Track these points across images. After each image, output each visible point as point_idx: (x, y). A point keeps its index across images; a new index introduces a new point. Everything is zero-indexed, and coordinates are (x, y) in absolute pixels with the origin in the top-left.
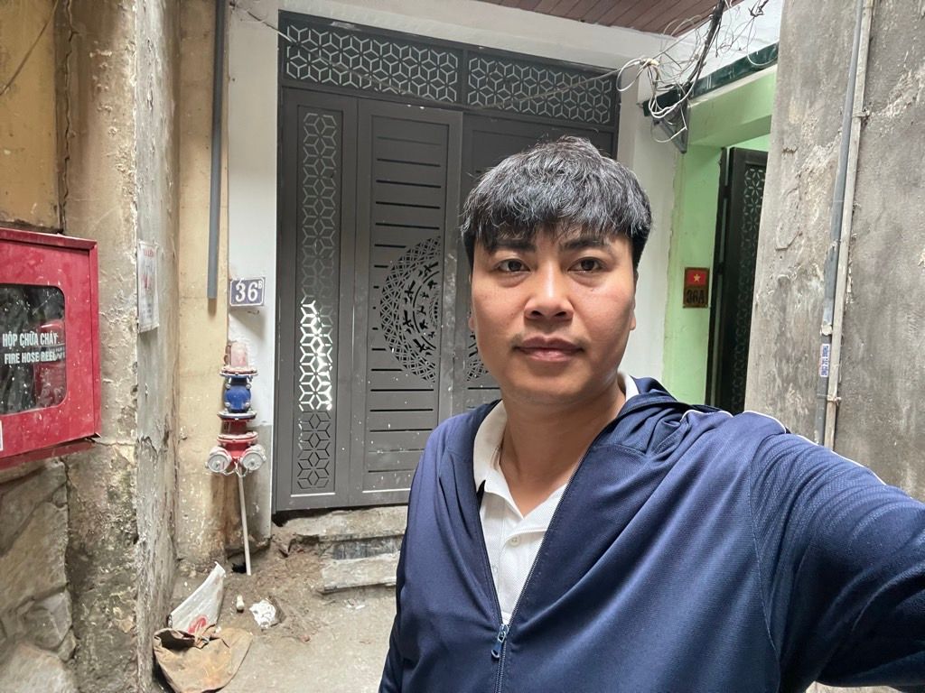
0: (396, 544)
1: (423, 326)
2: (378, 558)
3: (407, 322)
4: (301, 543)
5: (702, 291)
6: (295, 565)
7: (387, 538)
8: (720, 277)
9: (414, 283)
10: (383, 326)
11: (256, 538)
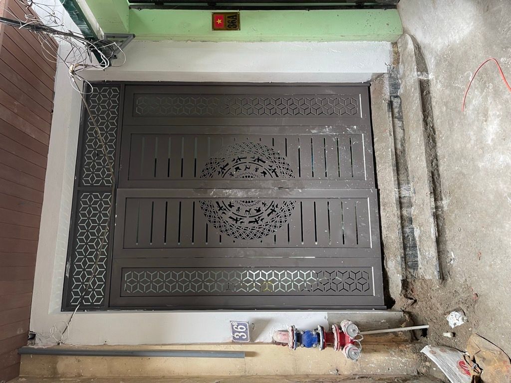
0: (408, 226)
1: (258, 211)
2: (417, 239)
3: (257, 221)
4: (407, 291)
5: (229, 17)
6: (422, 296)
7: (403, 233)
8: (218, 4)
9: (230, 218)
10: (260, 237)
11: (403, 322)
